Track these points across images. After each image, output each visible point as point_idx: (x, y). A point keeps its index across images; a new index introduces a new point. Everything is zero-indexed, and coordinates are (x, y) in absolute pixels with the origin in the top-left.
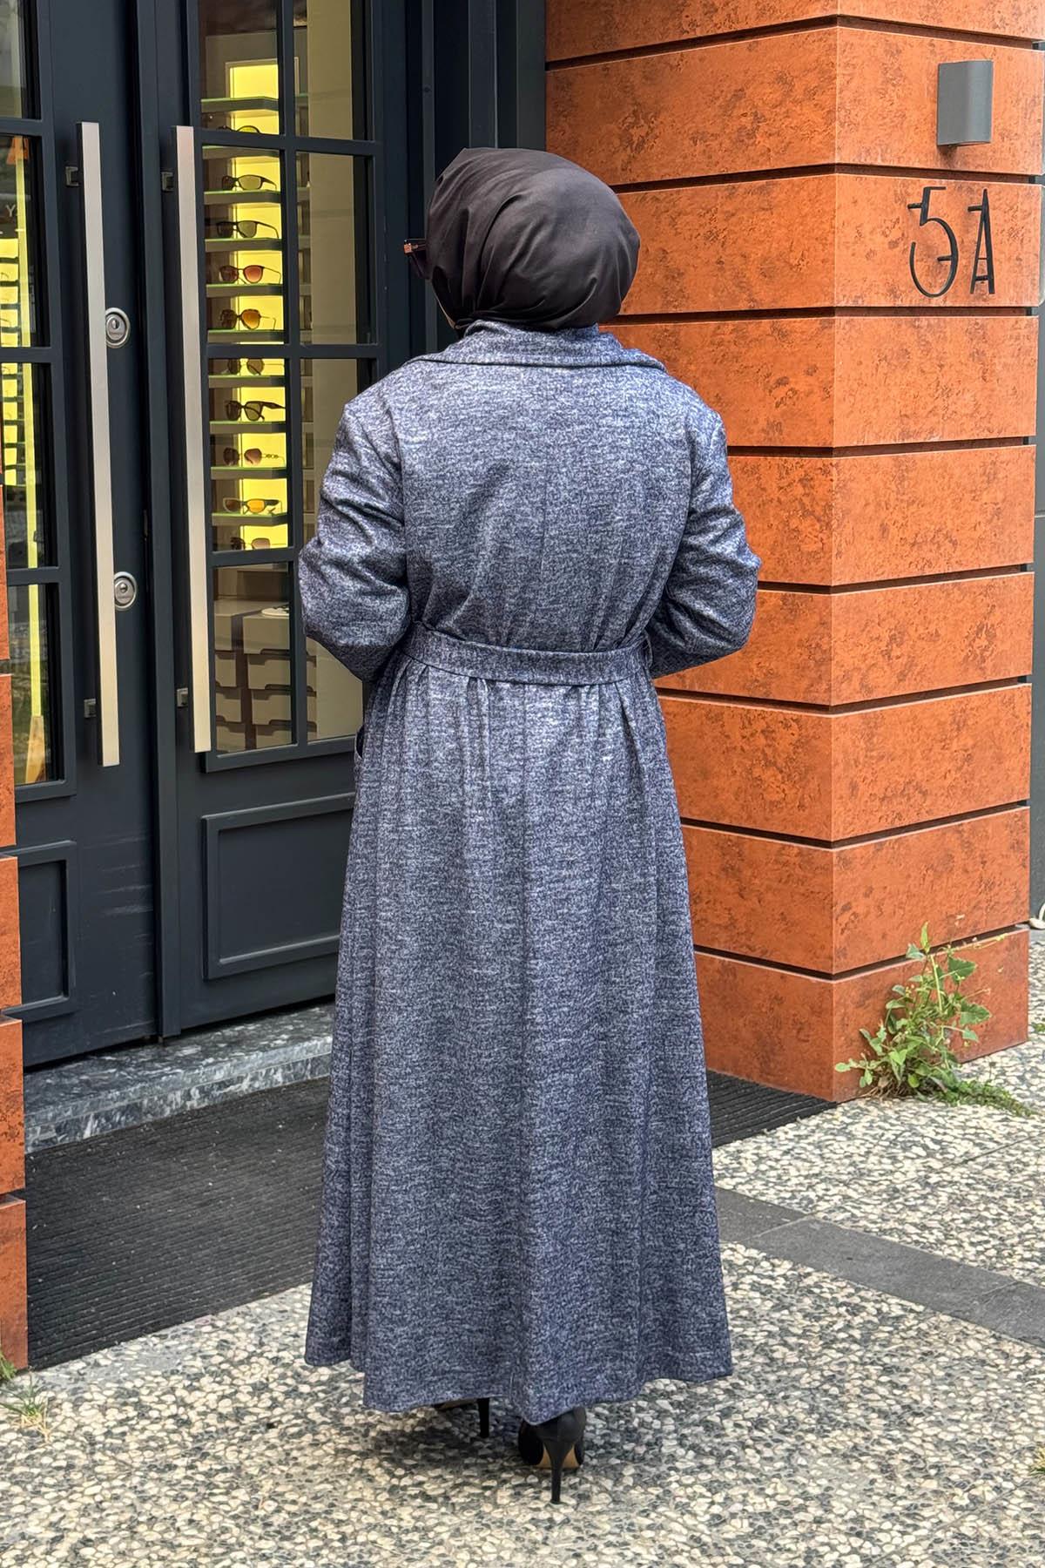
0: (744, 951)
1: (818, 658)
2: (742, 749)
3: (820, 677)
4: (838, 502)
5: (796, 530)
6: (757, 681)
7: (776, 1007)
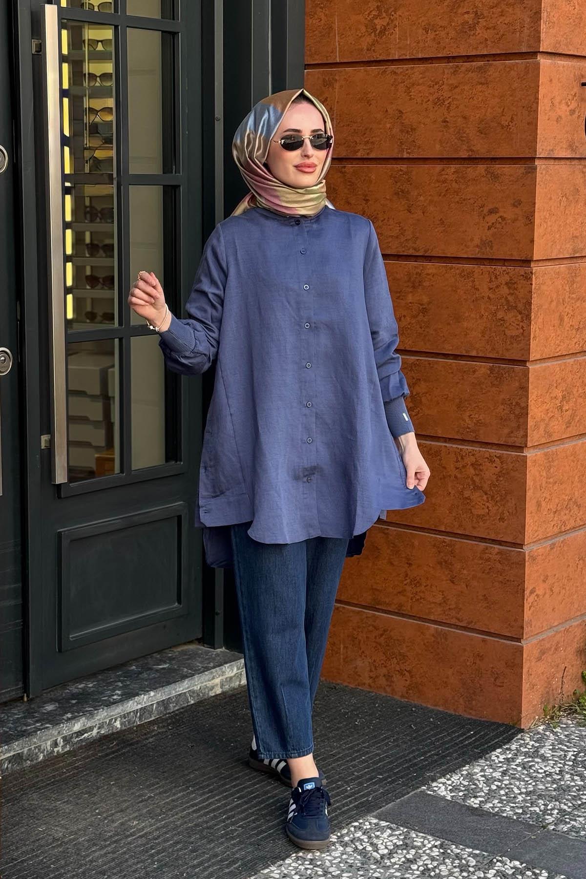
0: (454, 621)
1: (517, 413)
2: (456, 477)
3: (519, 427)
4: (535, 301)
5: (502, 319)
6: (469, 428)
7: (478, 662)
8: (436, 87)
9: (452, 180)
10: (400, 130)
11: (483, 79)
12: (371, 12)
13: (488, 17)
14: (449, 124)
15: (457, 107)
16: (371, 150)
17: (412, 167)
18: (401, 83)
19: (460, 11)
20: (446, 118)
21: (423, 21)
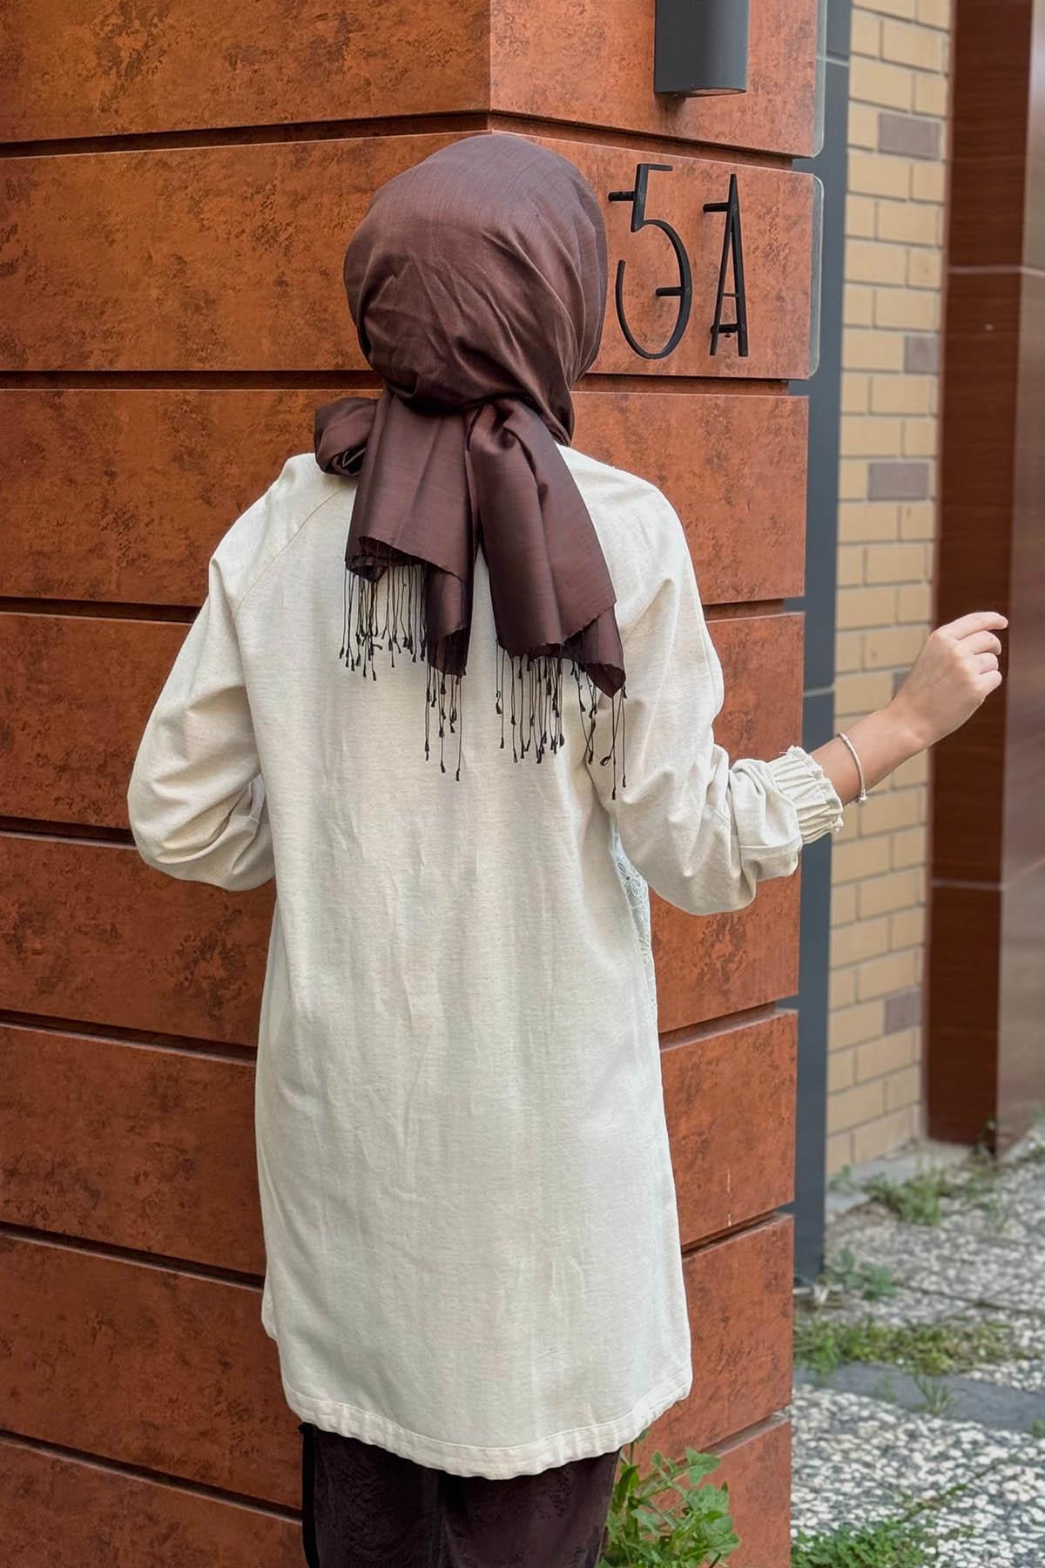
8: (259, 199)
9: (300, 426)
10: (181, 305)
11: (363, 179)
12: (107, 17)
13: (370, 25)
14: (289, 289)
15: (307, 248)
16: (117, 352)
17: (212, 394)
18: (180, 188)
19: (304, 16)
20: (283, 274)
21: (223, 39)
